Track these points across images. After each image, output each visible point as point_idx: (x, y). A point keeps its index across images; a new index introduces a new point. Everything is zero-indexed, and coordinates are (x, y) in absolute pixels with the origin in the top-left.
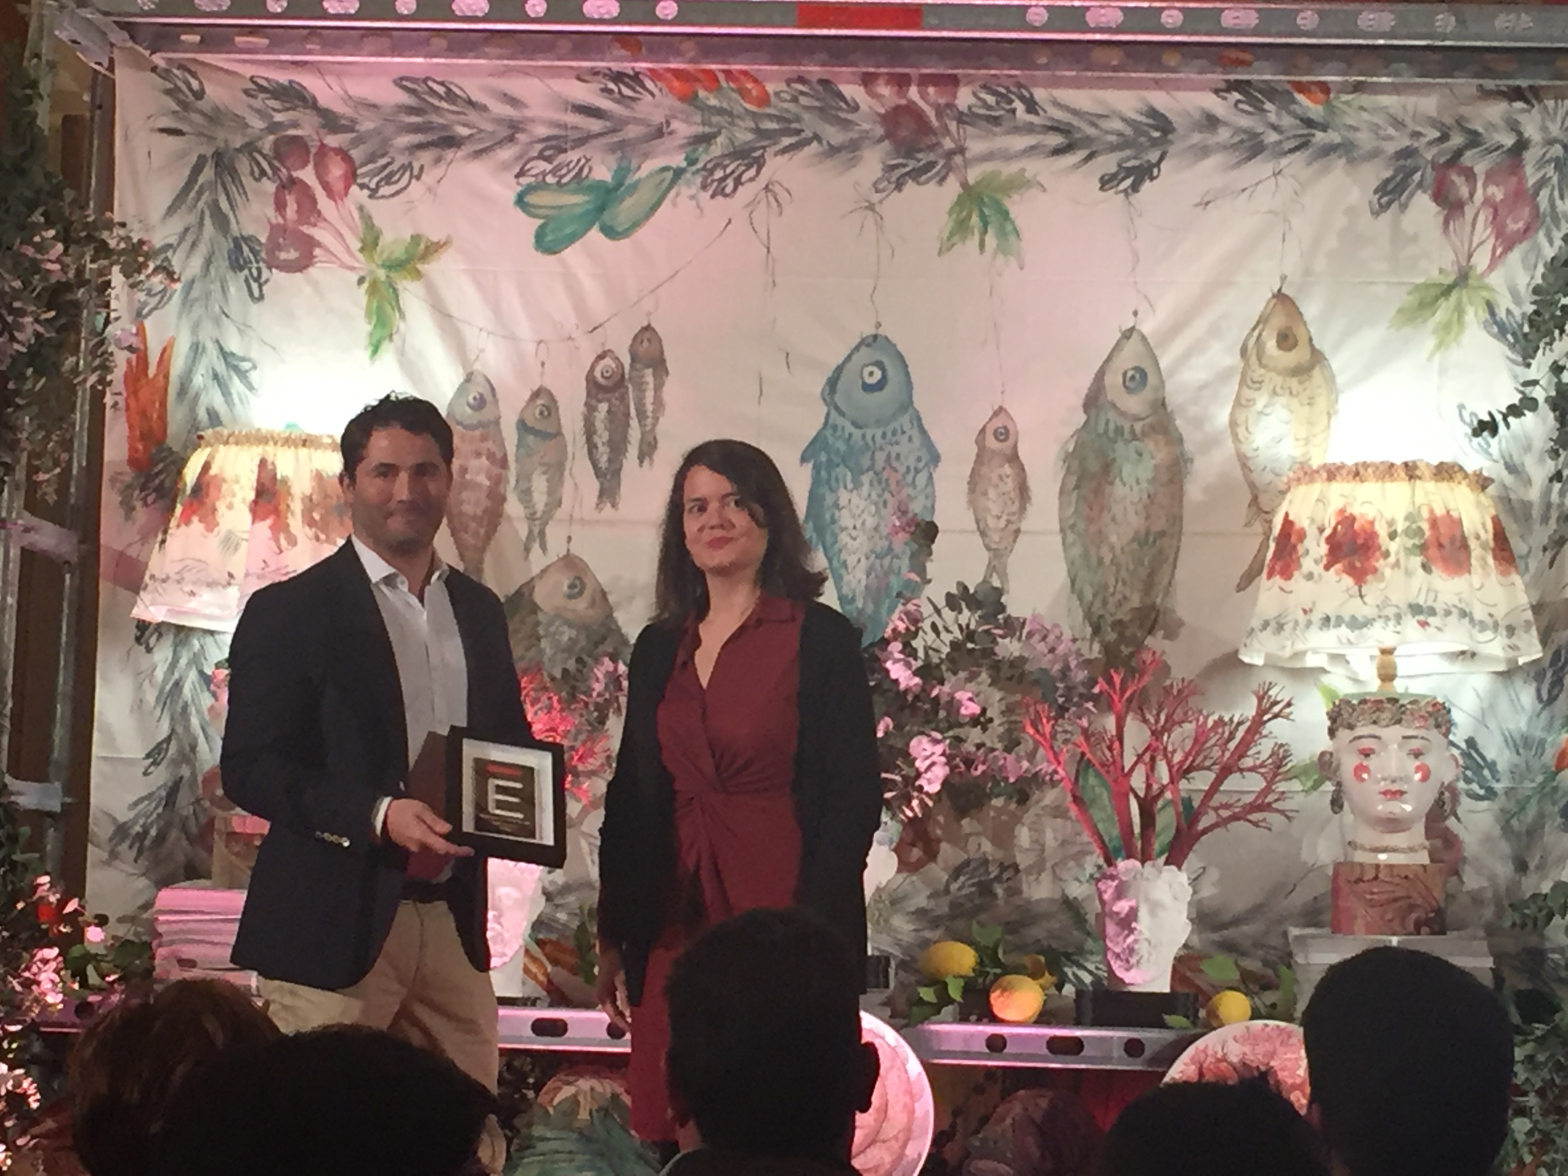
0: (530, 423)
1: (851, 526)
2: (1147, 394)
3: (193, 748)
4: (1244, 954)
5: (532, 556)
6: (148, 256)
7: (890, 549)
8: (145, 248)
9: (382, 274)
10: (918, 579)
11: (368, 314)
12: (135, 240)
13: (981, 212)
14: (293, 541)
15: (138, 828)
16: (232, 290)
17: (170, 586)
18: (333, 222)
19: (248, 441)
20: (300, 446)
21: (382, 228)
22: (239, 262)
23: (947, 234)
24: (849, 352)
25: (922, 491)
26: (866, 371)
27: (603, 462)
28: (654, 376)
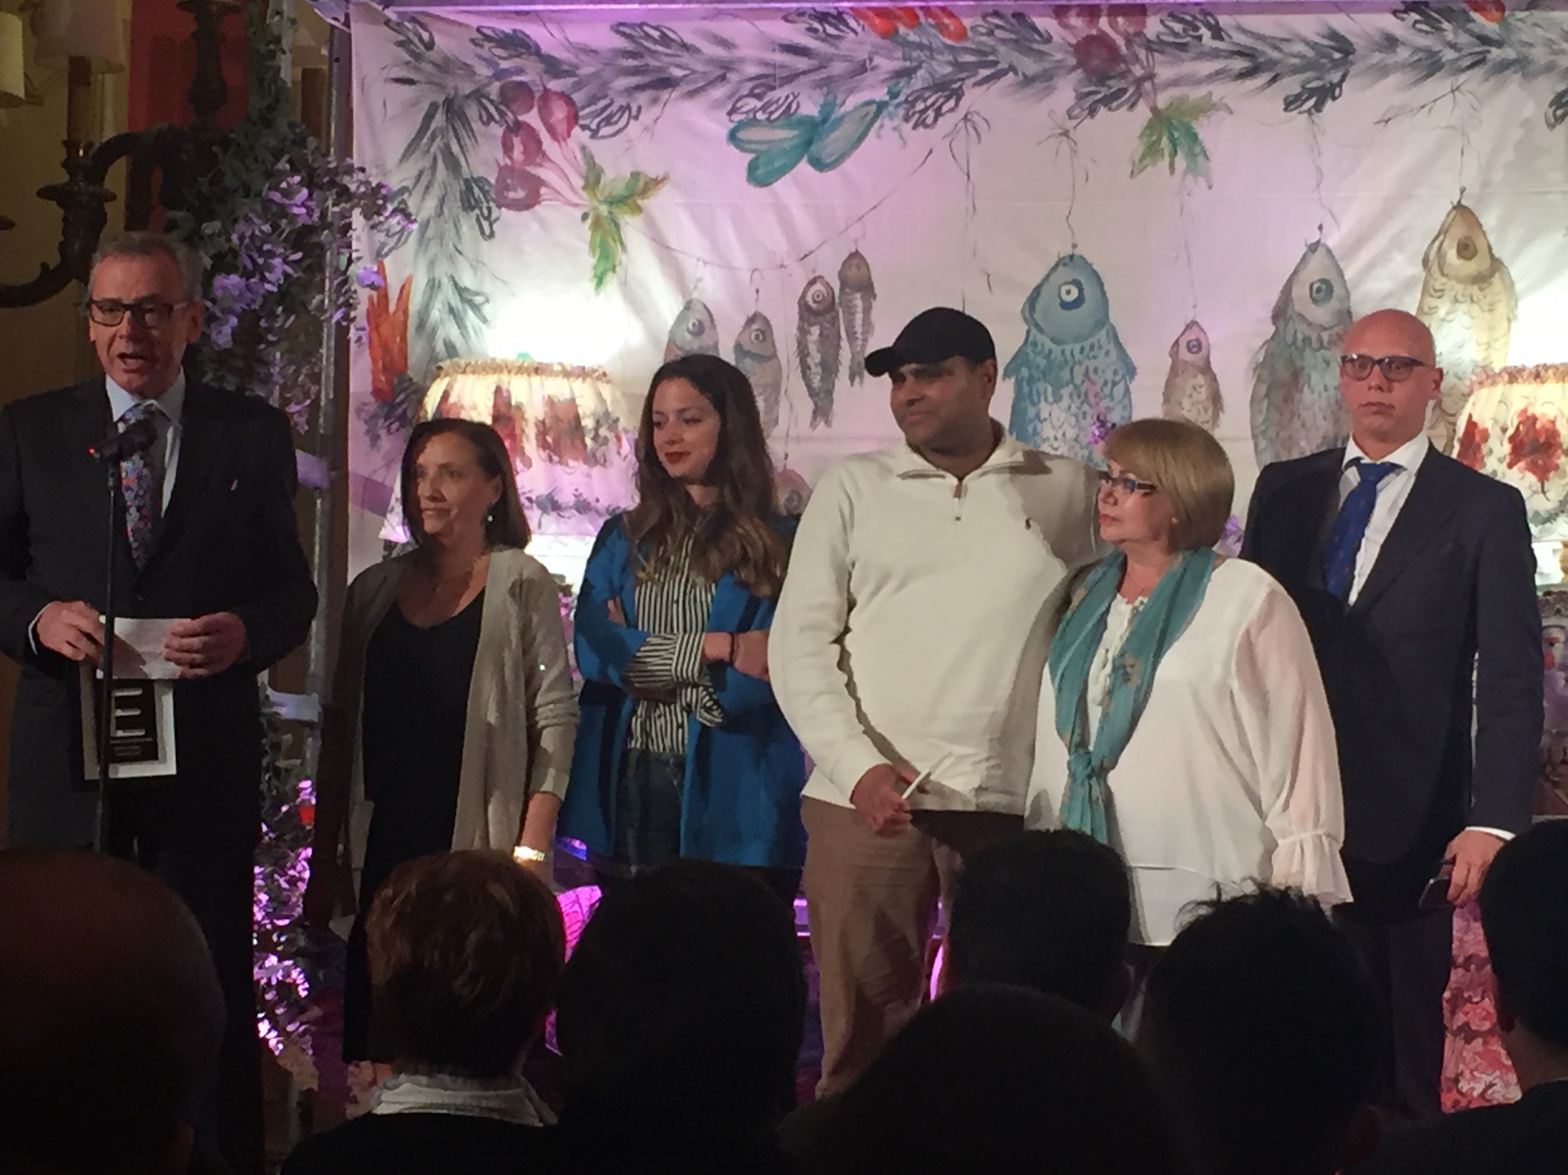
0: (747, 347)
1: (1052, 437)
2: (1334, 304)
6: (385, 198)
7: (1090, 459)
8: (384, 191)
9: (604, 209)
11: (592, 248)
12: (374, 185)
14: (528, 464)
16: (465, 229)
18: (557, 162)
19: (484, 369)
20: (533, 374)
21: (603, 166)
22: (469, 202)
23: (1139, 157)
24: (1046, 272)
25: (1120, 402)
26: (1064, 289)
27: (816, 382)
28: (863, 299)
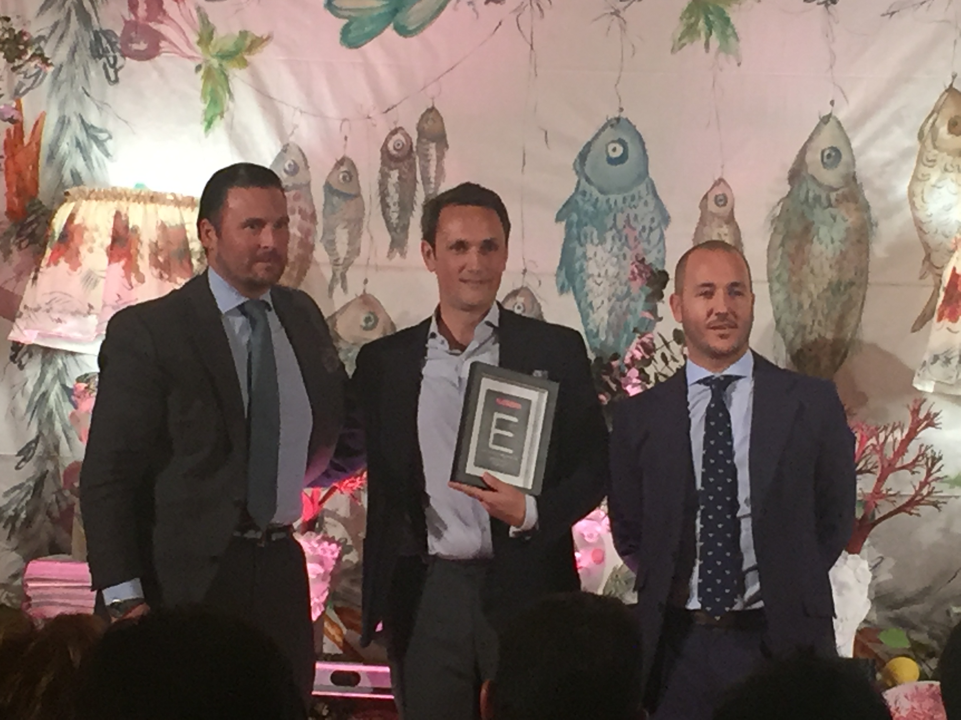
0: (335, 187)
1: (596, 274)
2: (841, 169)
3: (57, 448)
4: (914, 628)
5: (335, 295)
6: (27, 44)
7: (628, 294)
8: (25, 38)
9: (215, 62)
10: (652, 318)
11: (204, 95)
12: (16, 32)
13: (707, 19)
14: (141, 280)
15: (11, 512)
16: (93, 74)
17: (41, 314)
18: (176, 19)
19: (106, 197)
20: (148, 202)
21: (216, 25)
22: (98, 52)
23: (679, 36)
24: (597, 131)
25: (655, 246)
26: (611, 147)
27: (394, 216)
28: (437, 148)
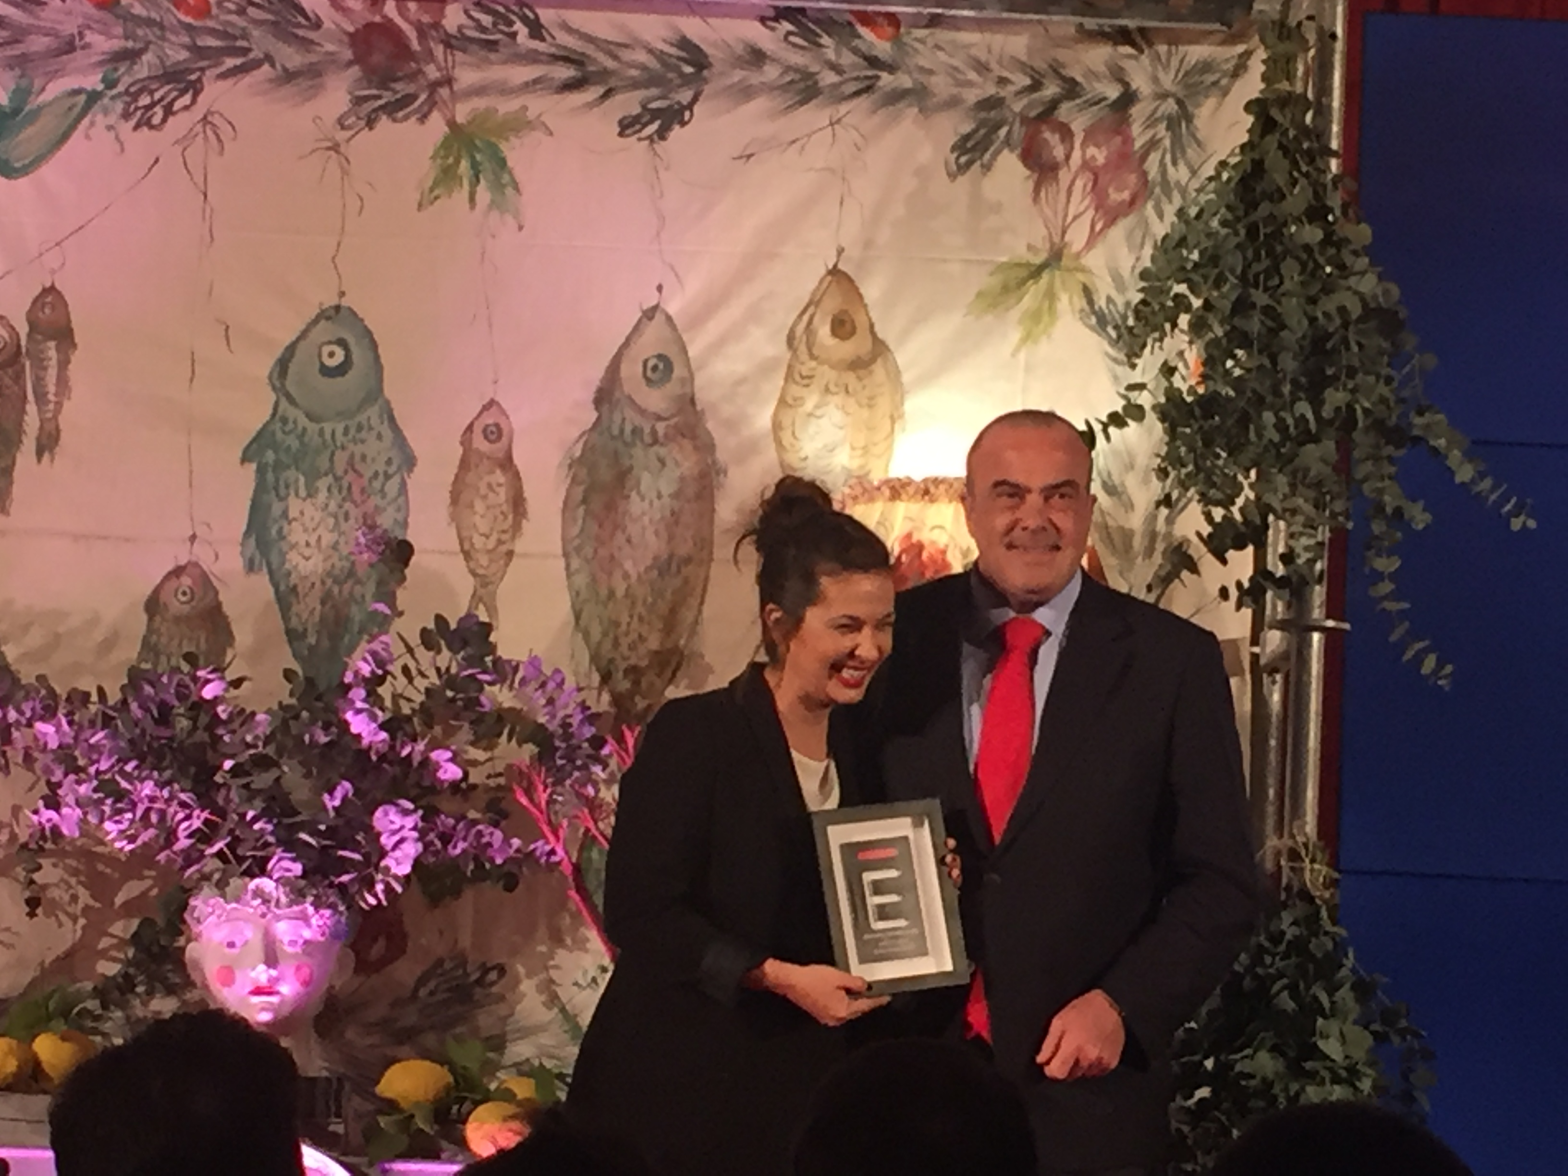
1: (303, 543)
2: (672, 388)
7: (352, 573)
10: (388, 611)
13: (472, 158)
23: (430, 183)
24: (303, 327)
25: (393, 501)
26: (326, 350)
28: (58, 350)
